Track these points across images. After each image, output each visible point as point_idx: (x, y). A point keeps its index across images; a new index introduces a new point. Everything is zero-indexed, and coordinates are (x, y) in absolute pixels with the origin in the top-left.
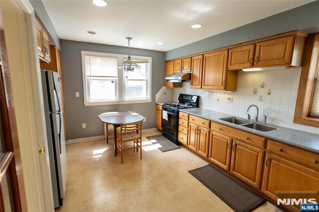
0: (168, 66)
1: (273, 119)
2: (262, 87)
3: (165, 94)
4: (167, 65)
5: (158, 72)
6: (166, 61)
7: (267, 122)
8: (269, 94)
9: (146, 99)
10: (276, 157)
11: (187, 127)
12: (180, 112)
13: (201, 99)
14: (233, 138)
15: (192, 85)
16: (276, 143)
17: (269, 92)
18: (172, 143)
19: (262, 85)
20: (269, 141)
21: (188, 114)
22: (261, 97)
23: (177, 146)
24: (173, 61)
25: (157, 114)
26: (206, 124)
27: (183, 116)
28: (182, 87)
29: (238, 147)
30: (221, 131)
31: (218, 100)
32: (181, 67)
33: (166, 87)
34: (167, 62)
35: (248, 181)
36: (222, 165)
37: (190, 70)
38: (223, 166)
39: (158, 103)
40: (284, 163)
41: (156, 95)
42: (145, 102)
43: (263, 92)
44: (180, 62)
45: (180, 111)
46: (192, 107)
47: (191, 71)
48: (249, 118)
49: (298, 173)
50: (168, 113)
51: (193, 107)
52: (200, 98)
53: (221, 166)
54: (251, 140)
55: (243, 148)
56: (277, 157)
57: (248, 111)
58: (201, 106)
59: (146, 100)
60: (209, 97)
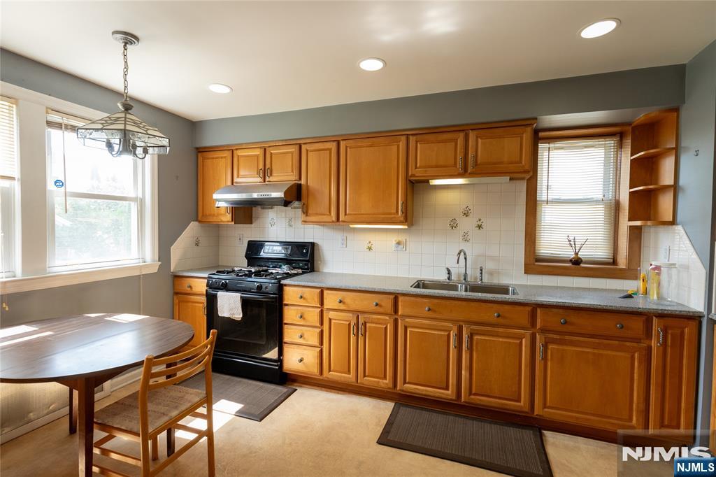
0: (209, 162)
1: (491, 274)
2: (466, 214)
3: (197, 245)
4: (204, 159)
5: (177, 177)
6: (197, 148)
7: (483, 280)
8: (480, 227)
9: (139, 263)
10: (555, 336)
11: (318, 325)
12: (286, 289)
13: (319, 250)
14: (461, 323)
15: (306, 213)
16: (553, 310)
17: (480, 223)
18: (261, 384)
19: (466, 212)
20: (539, 310)
21: (320, 290)
22: (466, 234)
23: (282, 390)
24: (232, 150)
25: (176, 308)
26: (383, 304)
27: (301, 297)
28: (251, 223)
29: (477, 339)
30: (431, 314)
31: (370, 248)
32: (261, 166)
33: (200, 222)
34: (200, 150)
35: (506, 404)
36: (438, 392)
37: (297, 178)
38: (442, 393)
39: (182, 271)
40: (572, 343)
41: (172, 248)
42: (138, 274)
43: (467, 224)
44: (257, 156)
45: (285, 285)
46: (300, 271)
47: (300, 179)
48: (449, 278)
49: (594, 354)
50: (241, 297)
51: (303, 273)
52: (315, 248)
53: (437, 395)
54: (504, 317)
55: (487, 338)
56: (558, 337)
57: (458, 263)
58: (320, 267)
59: (141, 267)
60: (345, 243)
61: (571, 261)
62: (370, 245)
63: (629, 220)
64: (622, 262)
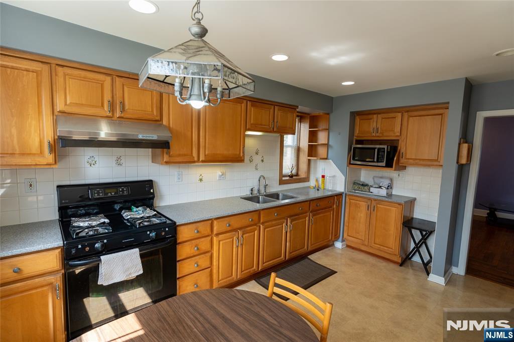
2: (257, 153)
8: (263, 161)
11: (210, 249)
16: (315, 201)
20: (311, 202)
21: (211, 221)
29: (293, 223)
31: (201, 180)
38: (279, 260)
43: (257, 159)
44: (101, 83)
47: (161, 120)
48: (252, 194)
49: (324, 216)
55: (296, 222)
60: (180, 178)
61: (289, 176)
62: (201, 177)
63: (308, 156)
64: (302, 175)
